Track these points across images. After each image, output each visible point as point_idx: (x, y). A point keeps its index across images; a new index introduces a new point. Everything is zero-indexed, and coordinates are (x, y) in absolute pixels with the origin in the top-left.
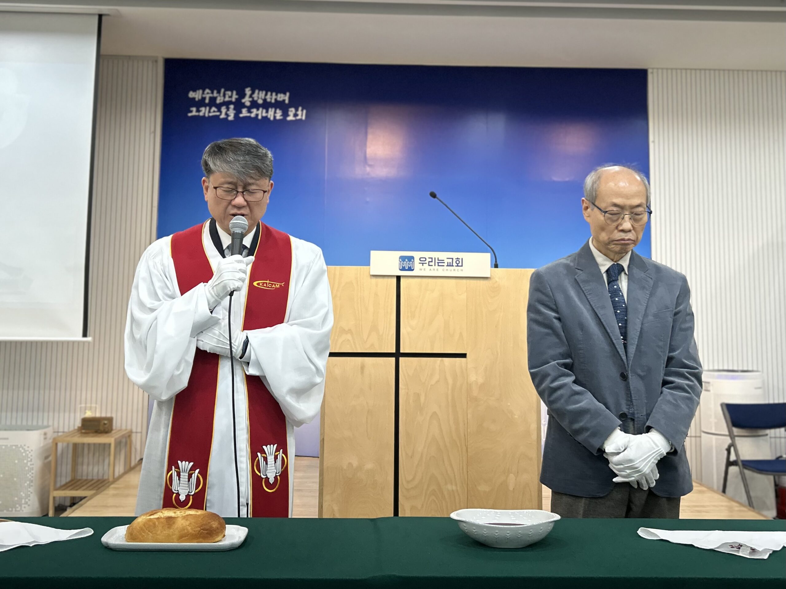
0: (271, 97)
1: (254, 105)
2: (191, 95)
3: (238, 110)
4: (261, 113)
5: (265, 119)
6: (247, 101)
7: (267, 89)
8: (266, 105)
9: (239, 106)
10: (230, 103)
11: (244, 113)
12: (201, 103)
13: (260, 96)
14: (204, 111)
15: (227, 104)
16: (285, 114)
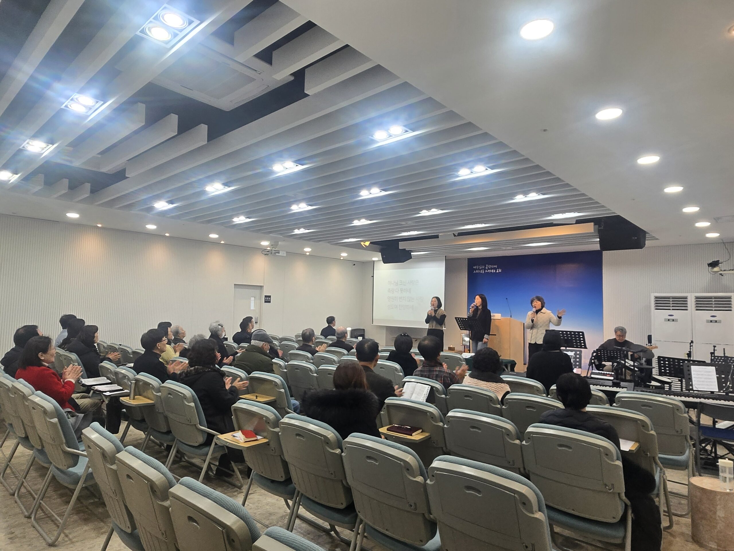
0: (492, 267)
1: (489, 269)
2: (474, 267)
3: (485, 271)
4: (490, 271)
5: (491, 272)
6: (487, 268)
7: (491, 265)
8: (491, 269)
9: (485, 269)
10: (483, 269)
11: (486, 271)
12: (476, 270)
13: (490, 266)
14: (477, 271)
15: (482, 269)
16: (496, 271)
